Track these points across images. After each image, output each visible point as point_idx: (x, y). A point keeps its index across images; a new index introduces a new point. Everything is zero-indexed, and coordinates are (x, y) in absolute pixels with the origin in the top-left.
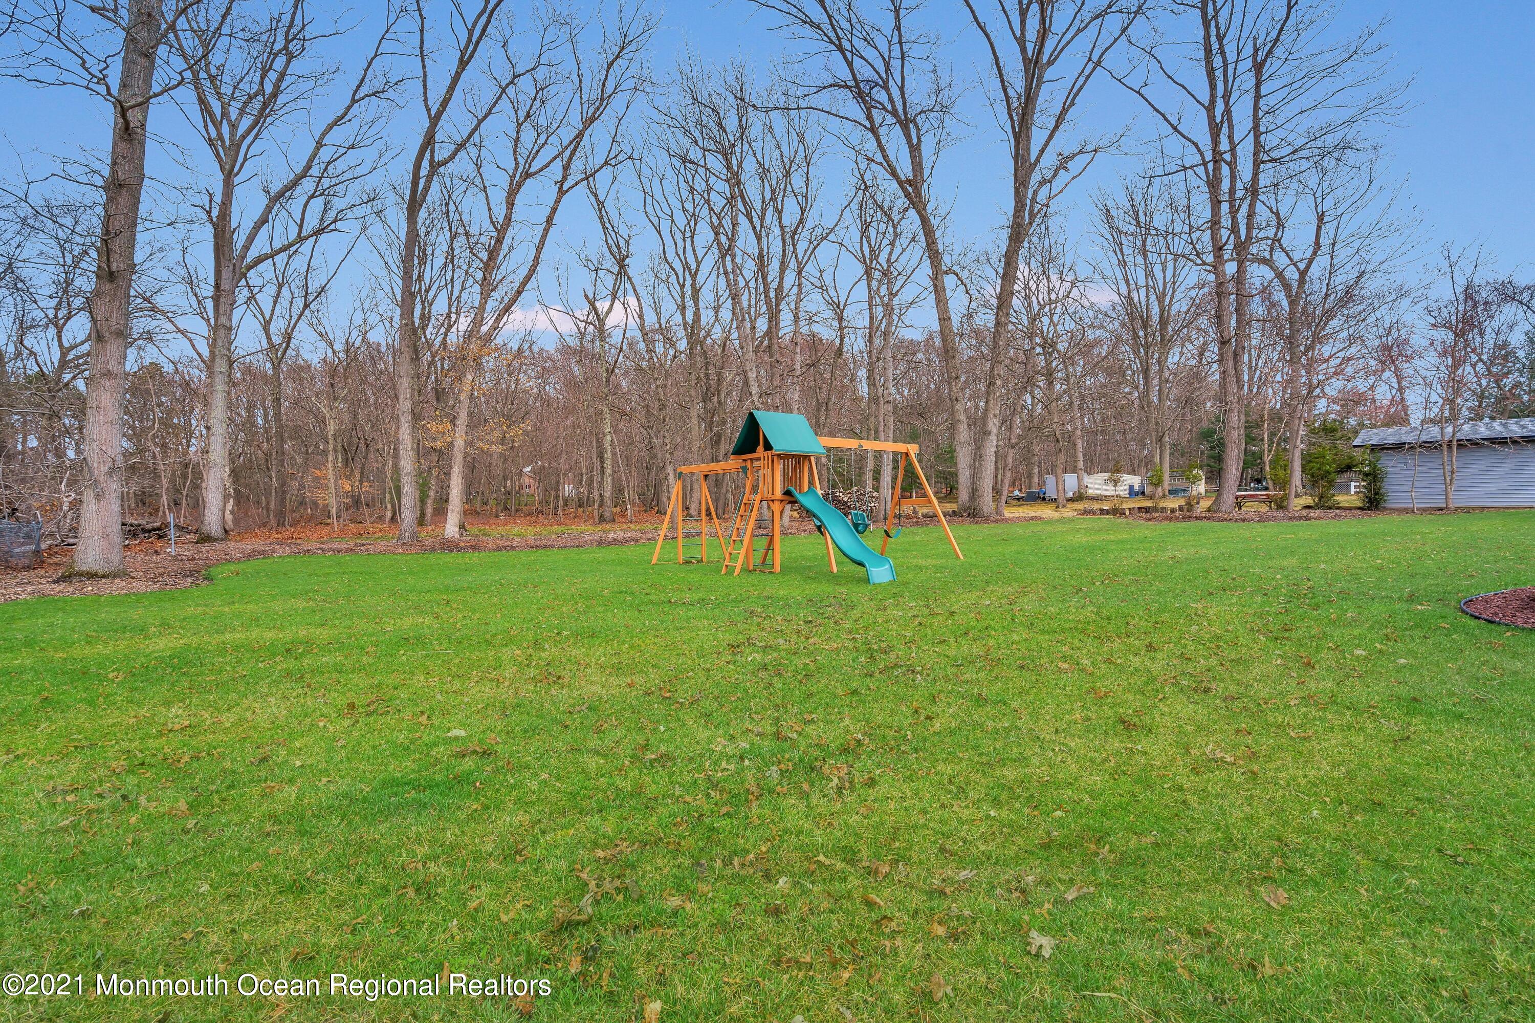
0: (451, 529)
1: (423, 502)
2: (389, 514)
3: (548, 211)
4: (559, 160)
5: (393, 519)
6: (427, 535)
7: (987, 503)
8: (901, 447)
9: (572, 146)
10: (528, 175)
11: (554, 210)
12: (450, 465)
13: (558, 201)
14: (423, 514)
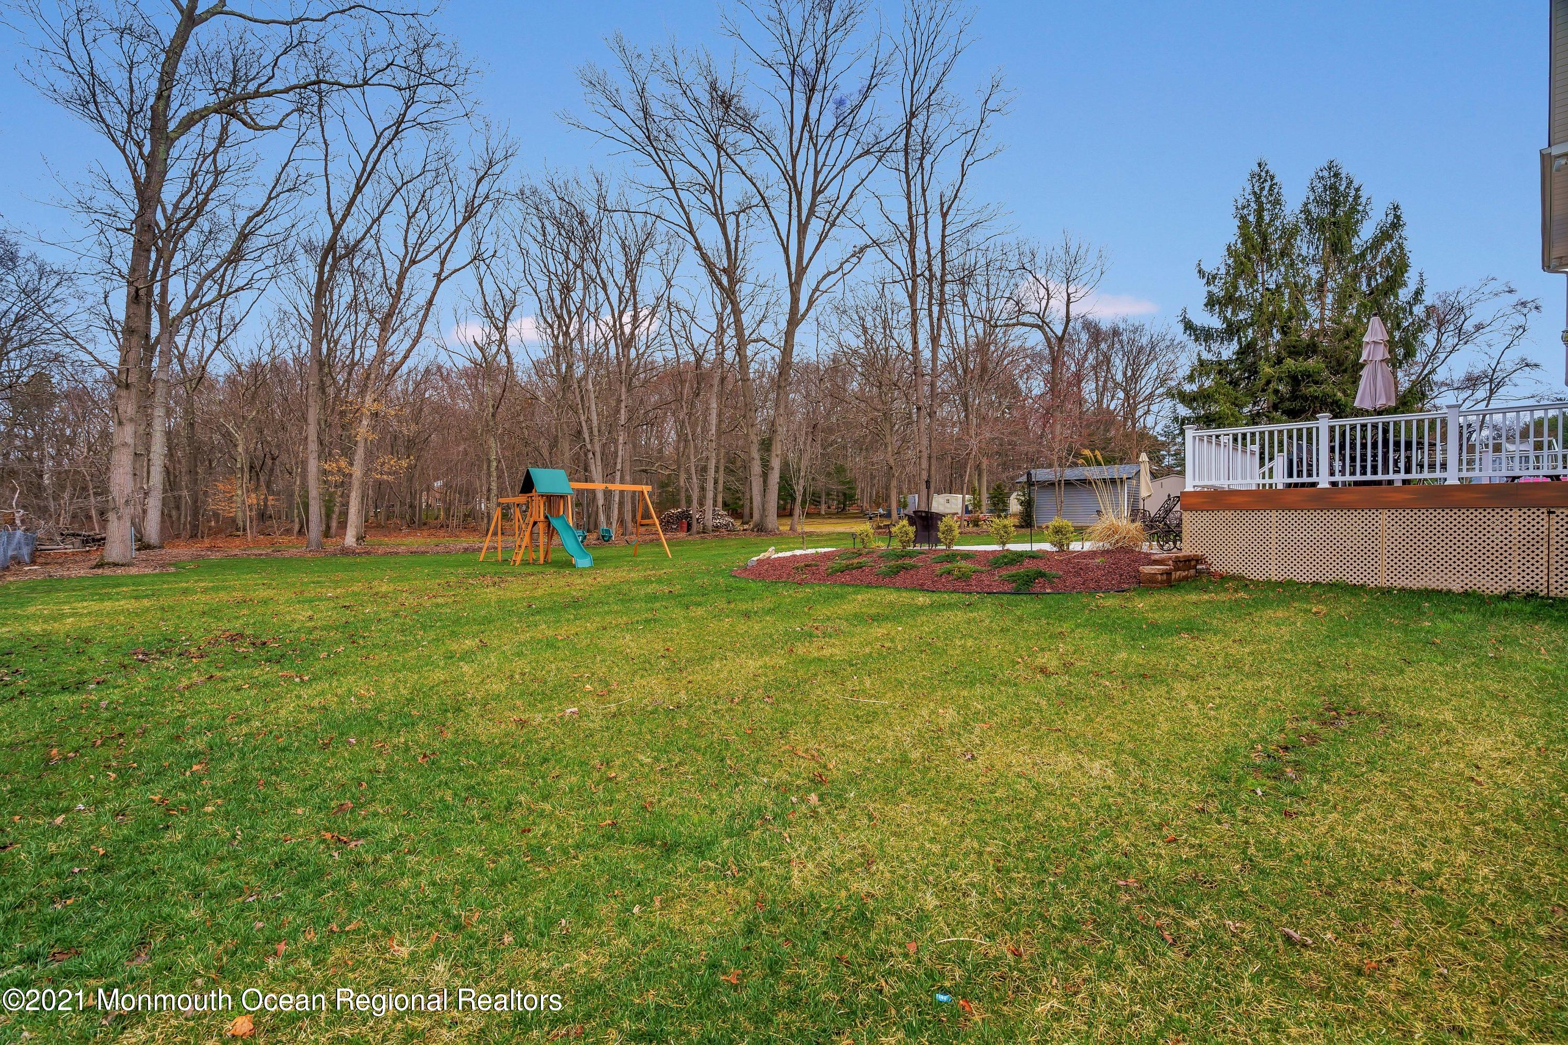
0: (350, 539)
1: (328, 517)
2: (297, 527)
3: (429, 294)
4: (436, 254)
5: (300, 532)
6: (331, 544)
7: (772, 520)
8: (637, 488)
9: (451, 239)
10: (413, 262)
11: (434, 294)
12: (350, 491)
13: (437, 287)
14: (328, 527)
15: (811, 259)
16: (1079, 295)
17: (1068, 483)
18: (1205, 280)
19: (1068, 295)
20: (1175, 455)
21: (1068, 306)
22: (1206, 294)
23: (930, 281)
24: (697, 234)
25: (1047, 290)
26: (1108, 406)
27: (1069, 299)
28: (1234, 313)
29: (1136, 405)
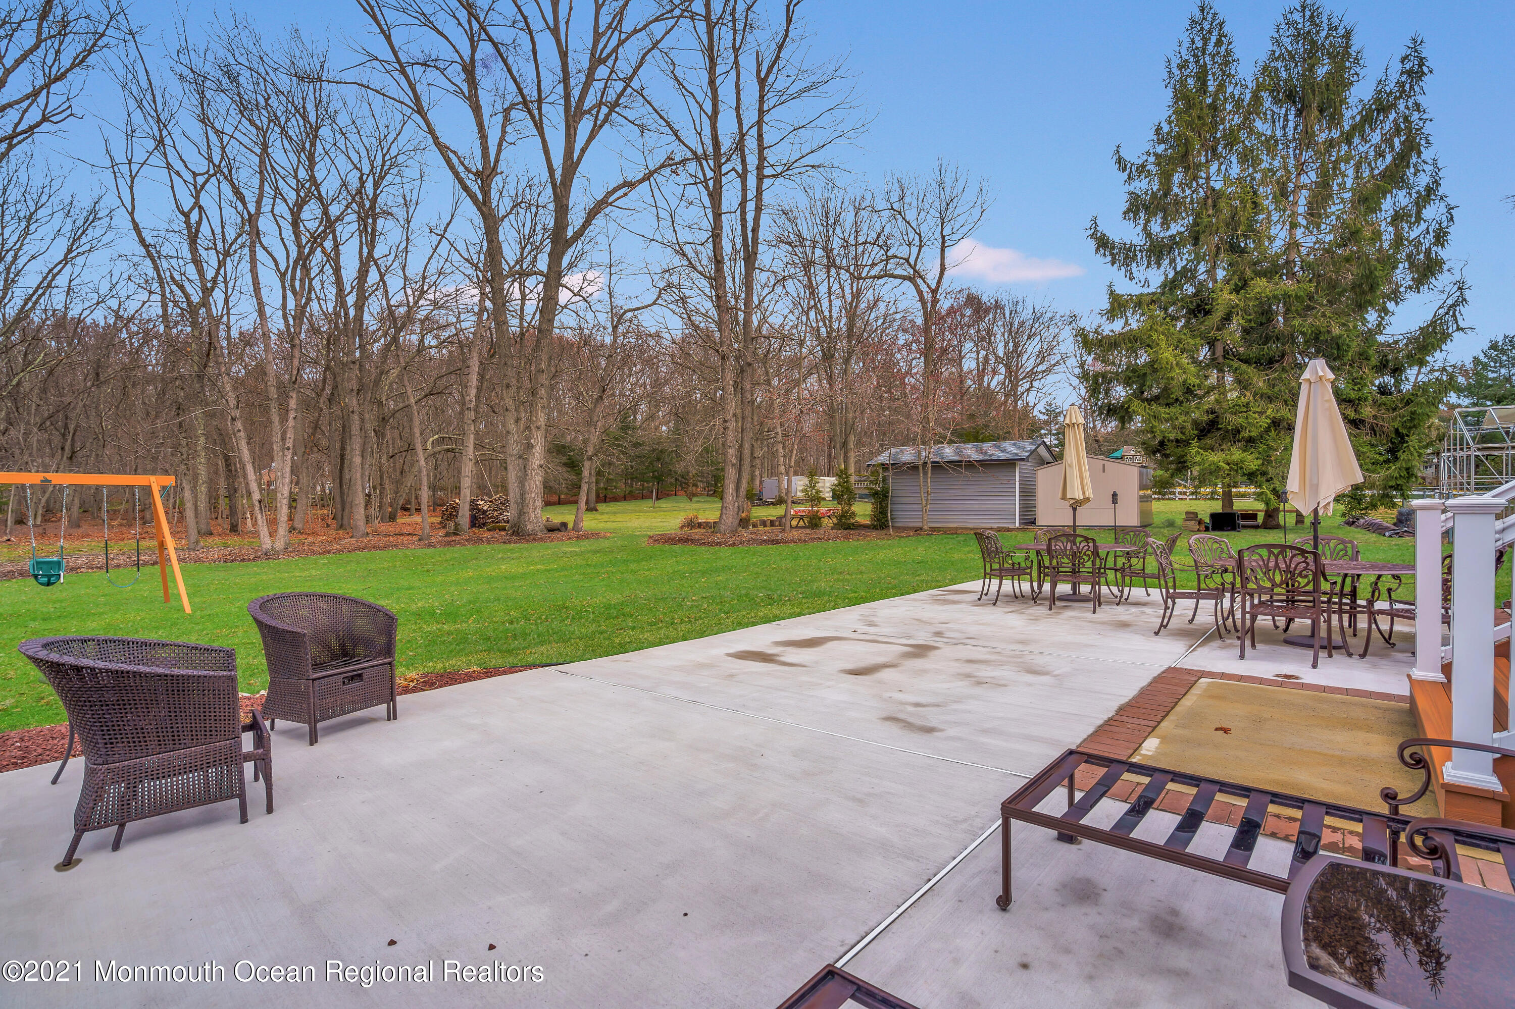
15: (583, 151)
16: (956, 237)
17: (937, 466)
18: (1125, 175)
19: (943, 237)
20: (1058, 434)
21: (943, 251)
22: (1126, 197)
23: (743, 177)
24: (429, 115)
25: (920, 235)
26: (989, 385)
27: (944, 242)
28: (1165, 224)
29: (1018, 380)
